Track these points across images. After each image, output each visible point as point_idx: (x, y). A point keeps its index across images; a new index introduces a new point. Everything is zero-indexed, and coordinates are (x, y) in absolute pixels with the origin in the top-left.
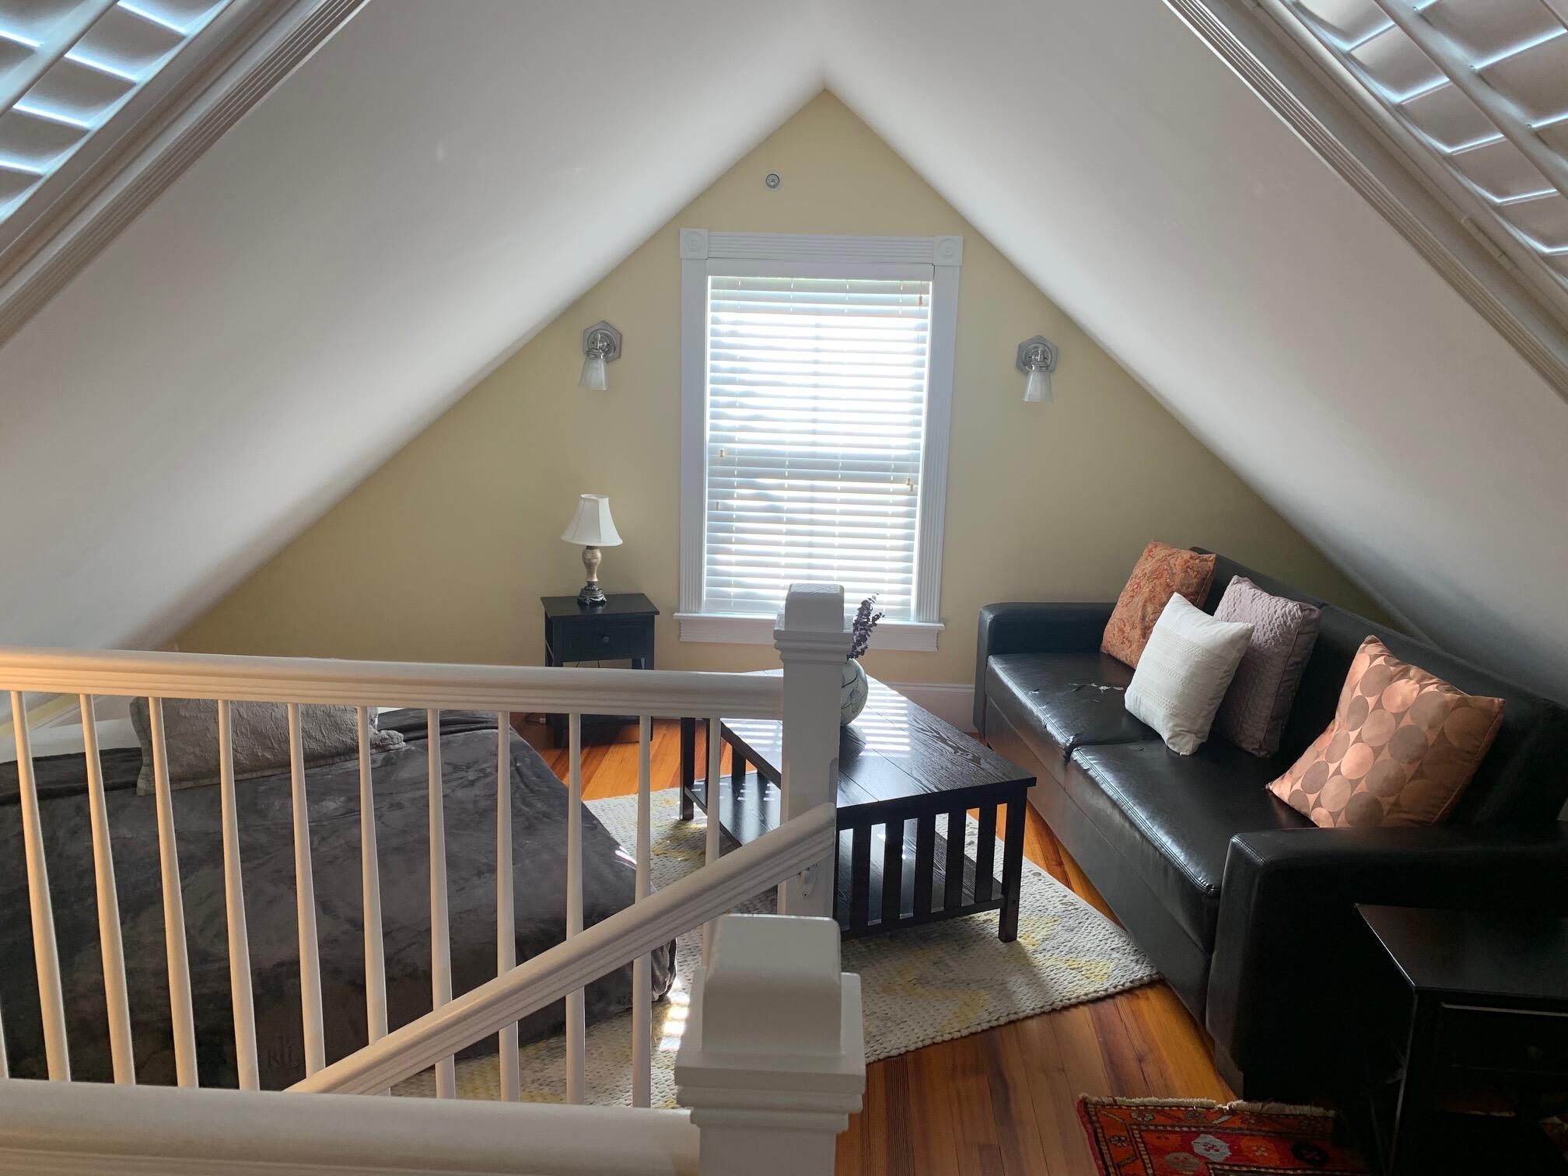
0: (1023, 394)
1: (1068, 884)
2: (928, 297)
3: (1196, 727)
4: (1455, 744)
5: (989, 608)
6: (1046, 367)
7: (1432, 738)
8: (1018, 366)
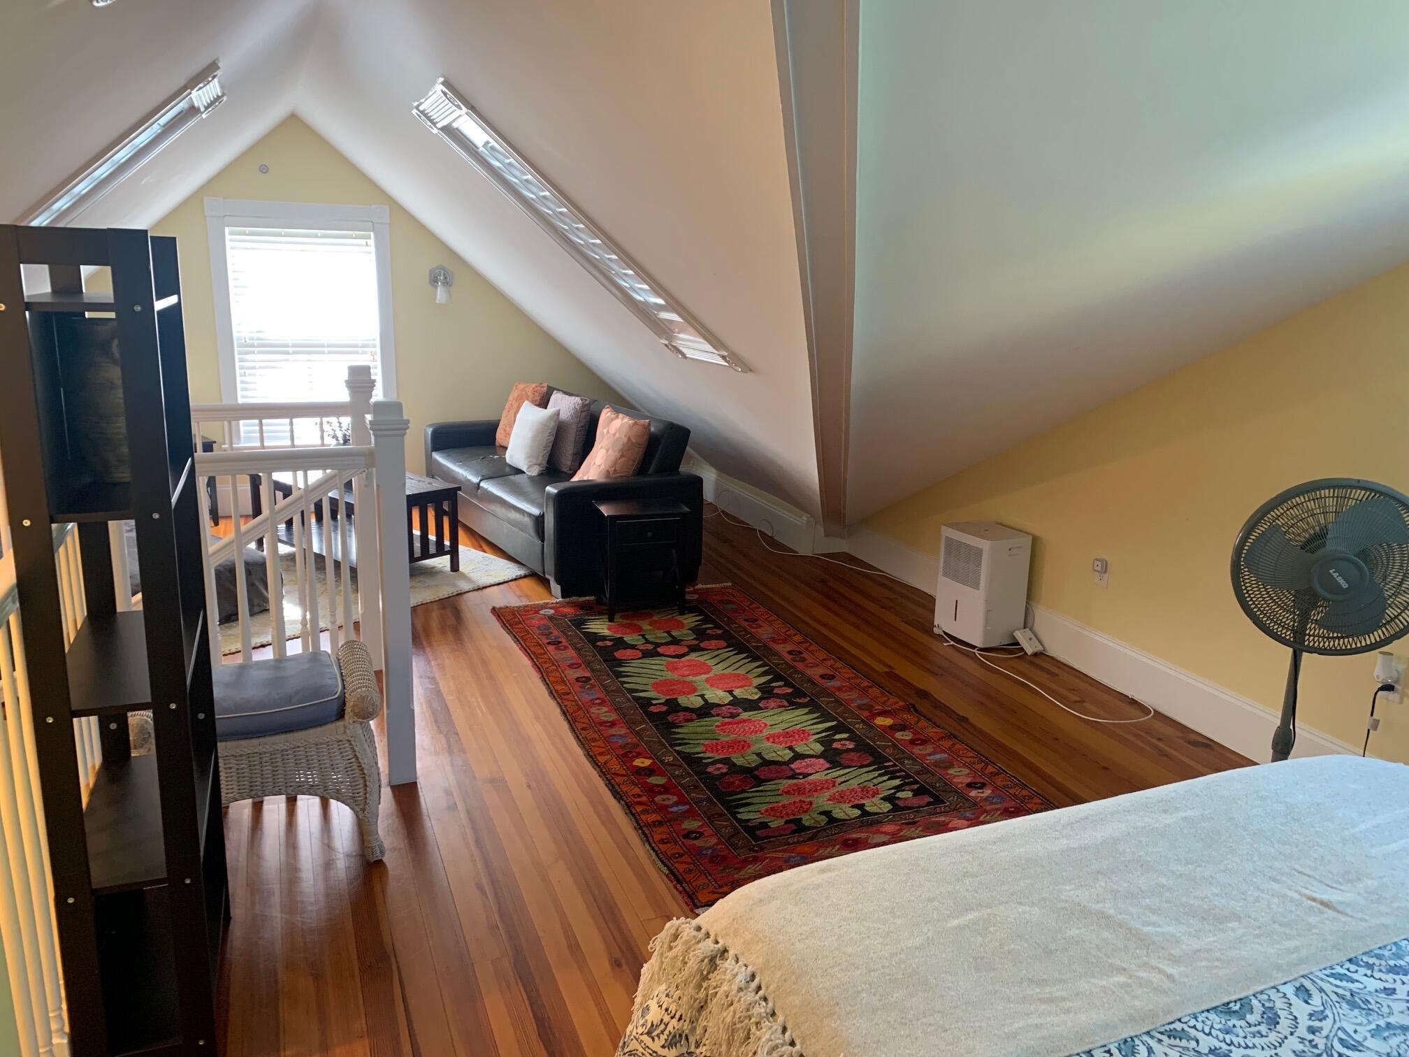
0: (435, 299)
1: (485, 552)
2: (372, 242)
3: (539, 462)
4: (634, 441)
5: (430, 426)
6: (447, 283)
7: (626, 440)
8: (430, 283)
